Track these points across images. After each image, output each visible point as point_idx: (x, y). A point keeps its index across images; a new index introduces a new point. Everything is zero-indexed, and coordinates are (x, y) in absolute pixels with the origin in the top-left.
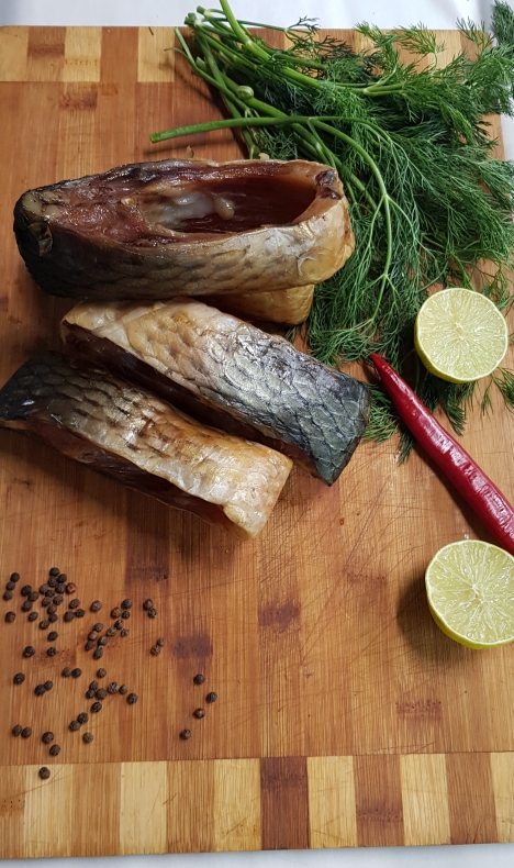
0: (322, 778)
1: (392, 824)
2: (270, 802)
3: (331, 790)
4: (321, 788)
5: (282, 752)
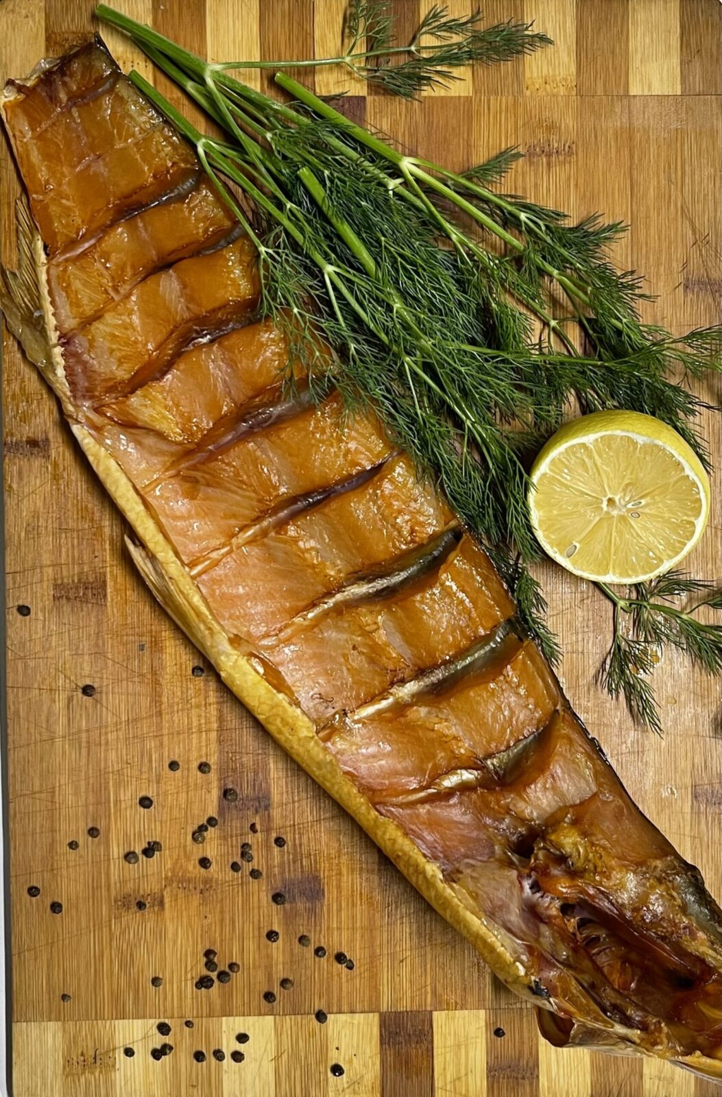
0: (450, 1034)
1: (527, 1081)
2: (390, 1059)
3: (459, 1046)
4: (448, 1044)
5: (405, 1005)
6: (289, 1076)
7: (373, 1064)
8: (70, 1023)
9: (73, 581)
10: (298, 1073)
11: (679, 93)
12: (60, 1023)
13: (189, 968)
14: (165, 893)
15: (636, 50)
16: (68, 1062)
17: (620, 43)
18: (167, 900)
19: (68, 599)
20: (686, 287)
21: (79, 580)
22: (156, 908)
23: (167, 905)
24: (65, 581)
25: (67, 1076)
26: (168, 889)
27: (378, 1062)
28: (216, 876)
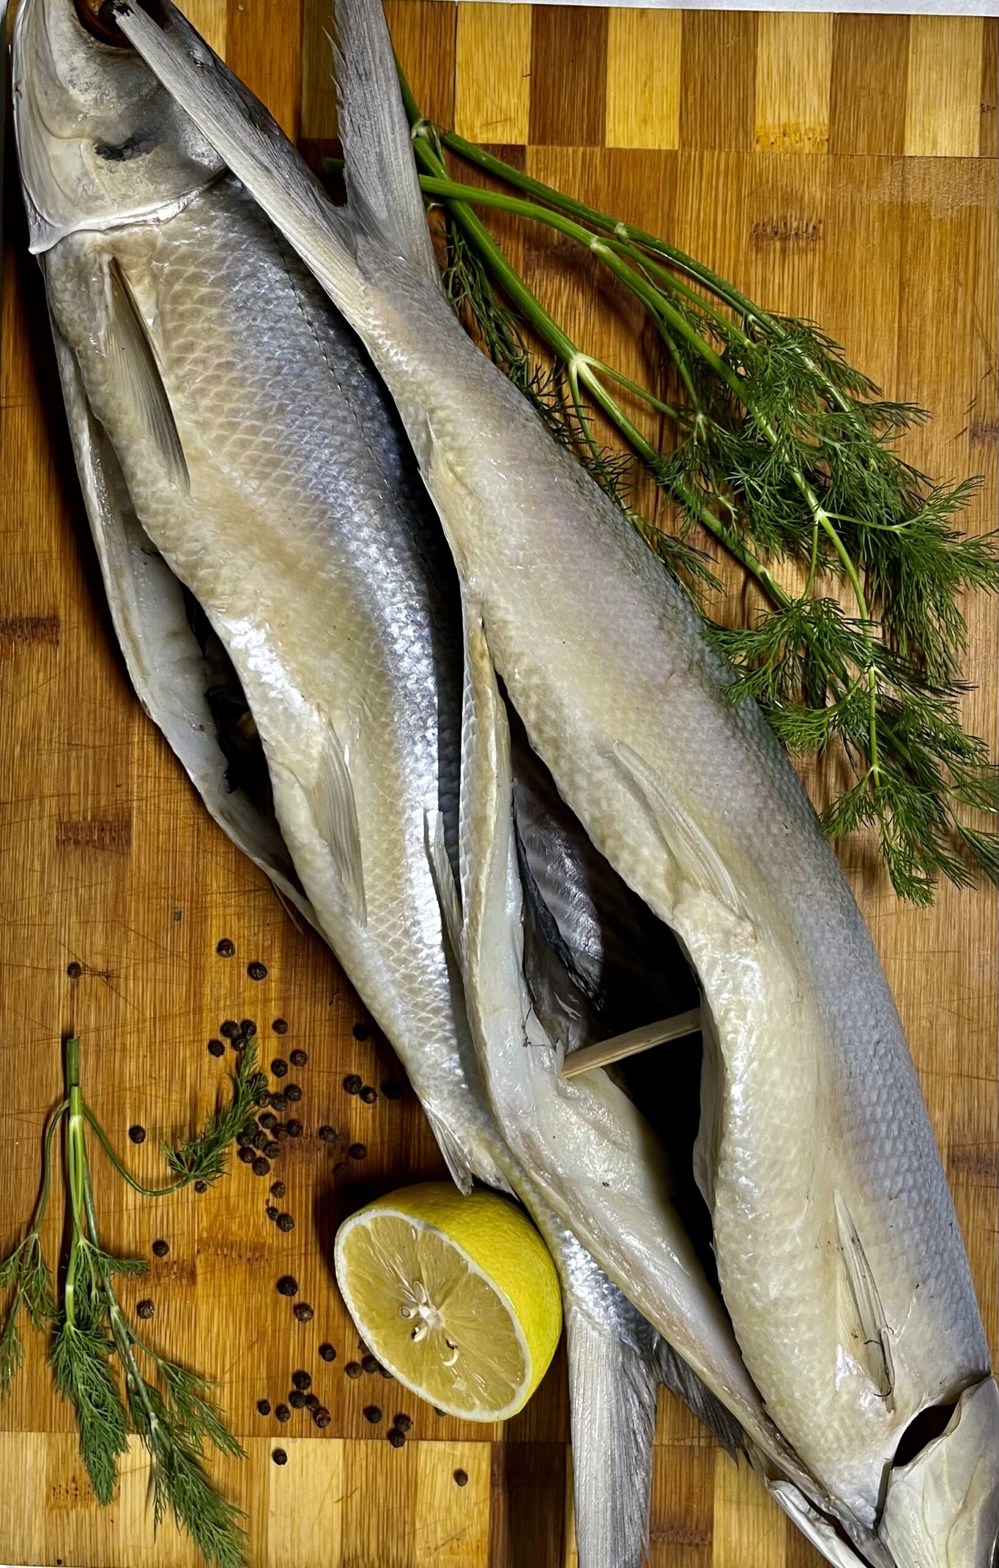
6: (361, 1524)
7: (480, 1514)
8: (58, 1435)
9: (85, 819)
10: (374, 1521)
11: (976, 155)
12: (43, 1434)
13: (227, 1367)
14: (197, 1262)
15: (918, 90)
16: (53, 1488)
17: (894, 79)
18: (200, 1270)
19: (77, 843)
20: (974, 434)
21: (94, 819)
22: (185, 1282)
23: (200, 1278)
24: (75, 817)
25: (51, 1509)
26: (202, 1256)
27: (487, 1512)
28: (270, 1241)
